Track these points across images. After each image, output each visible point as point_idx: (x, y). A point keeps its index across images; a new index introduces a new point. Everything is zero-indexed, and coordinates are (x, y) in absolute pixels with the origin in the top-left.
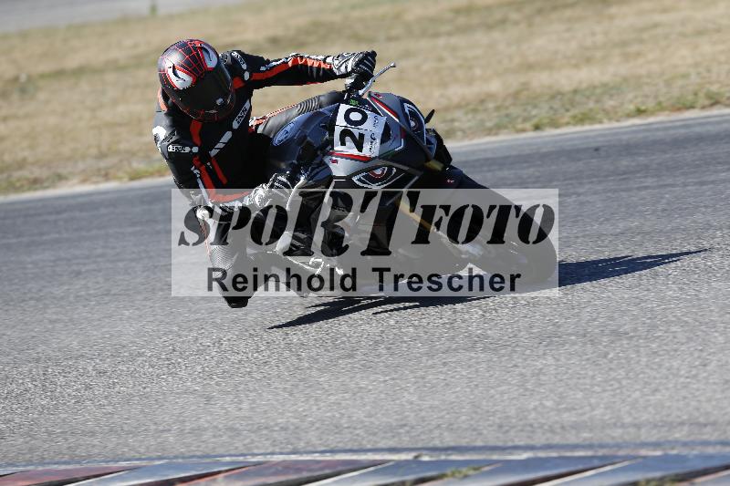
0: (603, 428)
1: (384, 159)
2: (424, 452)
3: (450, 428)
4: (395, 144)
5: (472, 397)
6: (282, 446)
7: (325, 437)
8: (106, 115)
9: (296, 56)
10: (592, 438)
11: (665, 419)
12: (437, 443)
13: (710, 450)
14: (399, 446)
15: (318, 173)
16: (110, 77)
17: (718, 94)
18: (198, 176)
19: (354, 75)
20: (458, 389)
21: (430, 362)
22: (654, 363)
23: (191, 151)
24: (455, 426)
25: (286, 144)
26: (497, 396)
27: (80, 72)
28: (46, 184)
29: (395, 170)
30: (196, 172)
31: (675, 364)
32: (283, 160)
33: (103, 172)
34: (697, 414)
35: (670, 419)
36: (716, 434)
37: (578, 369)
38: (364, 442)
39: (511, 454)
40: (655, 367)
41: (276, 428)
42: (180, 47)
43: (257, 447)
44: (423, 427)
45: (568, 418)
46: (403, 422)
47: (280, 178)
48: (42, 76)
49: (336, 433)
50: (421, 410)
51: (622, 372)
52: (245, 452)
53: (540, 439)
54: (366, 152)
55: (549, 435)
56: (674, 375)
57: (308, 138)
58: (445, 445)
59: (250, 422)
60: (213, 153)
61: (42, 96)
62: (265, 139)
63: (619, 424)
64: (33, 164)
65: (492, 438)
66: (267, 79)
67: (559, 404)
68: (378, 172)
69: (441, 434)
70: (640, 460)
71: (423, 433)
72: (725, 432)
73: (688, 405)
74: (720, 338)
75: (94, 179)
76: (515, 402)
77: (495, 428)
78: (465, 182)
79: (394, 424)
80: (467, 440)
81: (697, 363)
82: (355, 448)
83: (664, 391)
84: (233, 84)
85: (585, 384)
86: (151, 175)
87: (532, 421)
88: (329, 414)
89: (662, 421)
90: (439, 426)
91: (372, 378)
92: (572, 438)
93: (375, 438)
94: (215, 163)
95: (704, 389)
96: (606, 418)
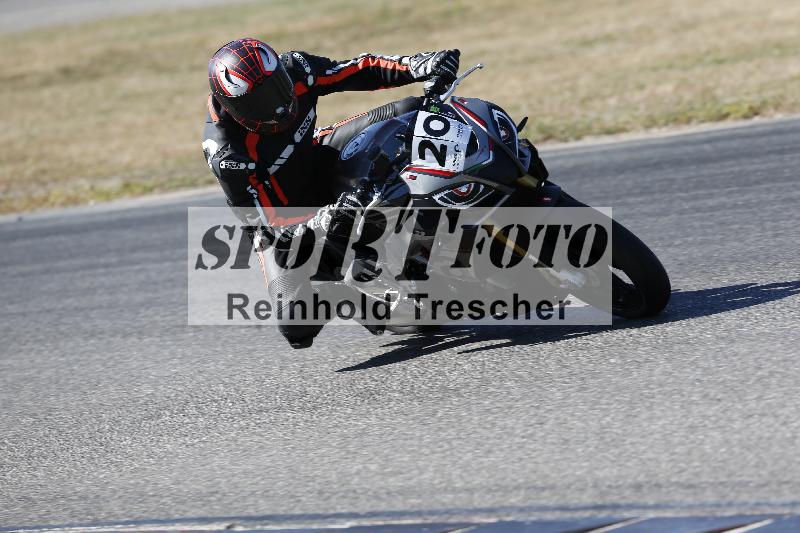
0: (433, 493)
1: (469, 174)
2: (238, 522)
3: (266, 495)
4: (483, 157)
5: (289, 461)
6: (82, 516)
7: (129, 506)
9: (367, 57)
10: (420, 504)
11: (499, 482)
12: (251, 512)
13: (549, 516)
14: (210, 516)
15: (393, 192)
17: (551, 128)
18: (255, 196)
19: (434, 78)
20: (275, 452)
22: (487, 422)
23: (247, 168)
24: (271, 493)
25: (356, 159)
26: (317, 460)
29: (482, 187)
30: (253, 191)
31: (508, 422)
32: (353, 176)
34: (534, 477)
35: (504, 483)
36: (555, 498)
37: (404, 429)
38: (172, 512)
39: (332, 523)
40: (488, 426)
41: (75, 498)
42: (233, 47)
43: (54, 519)
44: (237, 494)
45: (394, 482)
46: (214, 489)
47: (349, 197)
49: (140, 502)
50: (233, 476)
51: (452, 432)
52: (40, 523)
53: (364, 506)
54: (449, 166)
55: (374, 502)
56: (510, 435)
57: (382, 152)
58: (260, 514)
59: (46, 491)
60: (273, 169)
62: (332, 152)
63: (449, 489)
65: (312, 506)
66: (334, 83)
67: (384, 467)
68: (464, 189)
69: (256, 501)
70: (473, 528)
71: (236, 500)
72: (564, 496)
73: (524, 467)
74: (558, 394)
76: (336, 466)
77: (315, 494)
78: (564, 200)
79: (204, 491)
80: (284, 508)
81: (533, 422)
82: (162, 518)
83: (498, 452)
84: (295, 90)
85: (412, 445)
87: (355, 486)
88: (132, 481)
89: (496, 485)
90: (253, 493)
92: (399, 506)
93: (183, 507)
94: (274, 181)
95: (541, 450)
96: (436, 482)
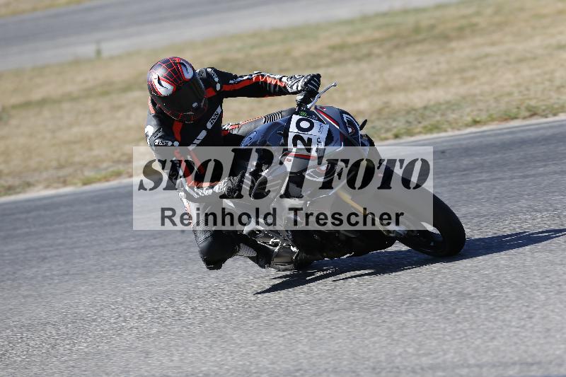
5: (351, 346)
8: (64, 135)
9: (259, 74)
16: (66, 106)
17: (535, 107)
21: (318, 320)
23: (173, 145)
24: (338, 370)
27: (43, 102)
28: (18, 190)
33: (62, 179)
40: (492, 320)
42: (164, 63)
44: (314, 371)
45: (426, 361)
46: (299, 368)
48: (14, 107)
50: (311, 358)
51: (466, 324)
56: (507, 326)
59: (181, 371)
61: (14, 122)
63: (465, 365)
64: (8, 174)
66: (235, 90)
67: (418, 350)
72: (548, 369)
73: (518, 349)
74: (542, 297)
75: (56, 185)
76: (384, 349)
77: (370, 370)
79: (292, 369)
81: (525, 316)
83: (499, 339)
85: (439, 334)
86: (99, 180)
87: (398, 364)
88: (240, 363)
89: (499, 362)
90: (326, 370)
91: (274, 334)
95: (530, 337)
96: (456, 360)
